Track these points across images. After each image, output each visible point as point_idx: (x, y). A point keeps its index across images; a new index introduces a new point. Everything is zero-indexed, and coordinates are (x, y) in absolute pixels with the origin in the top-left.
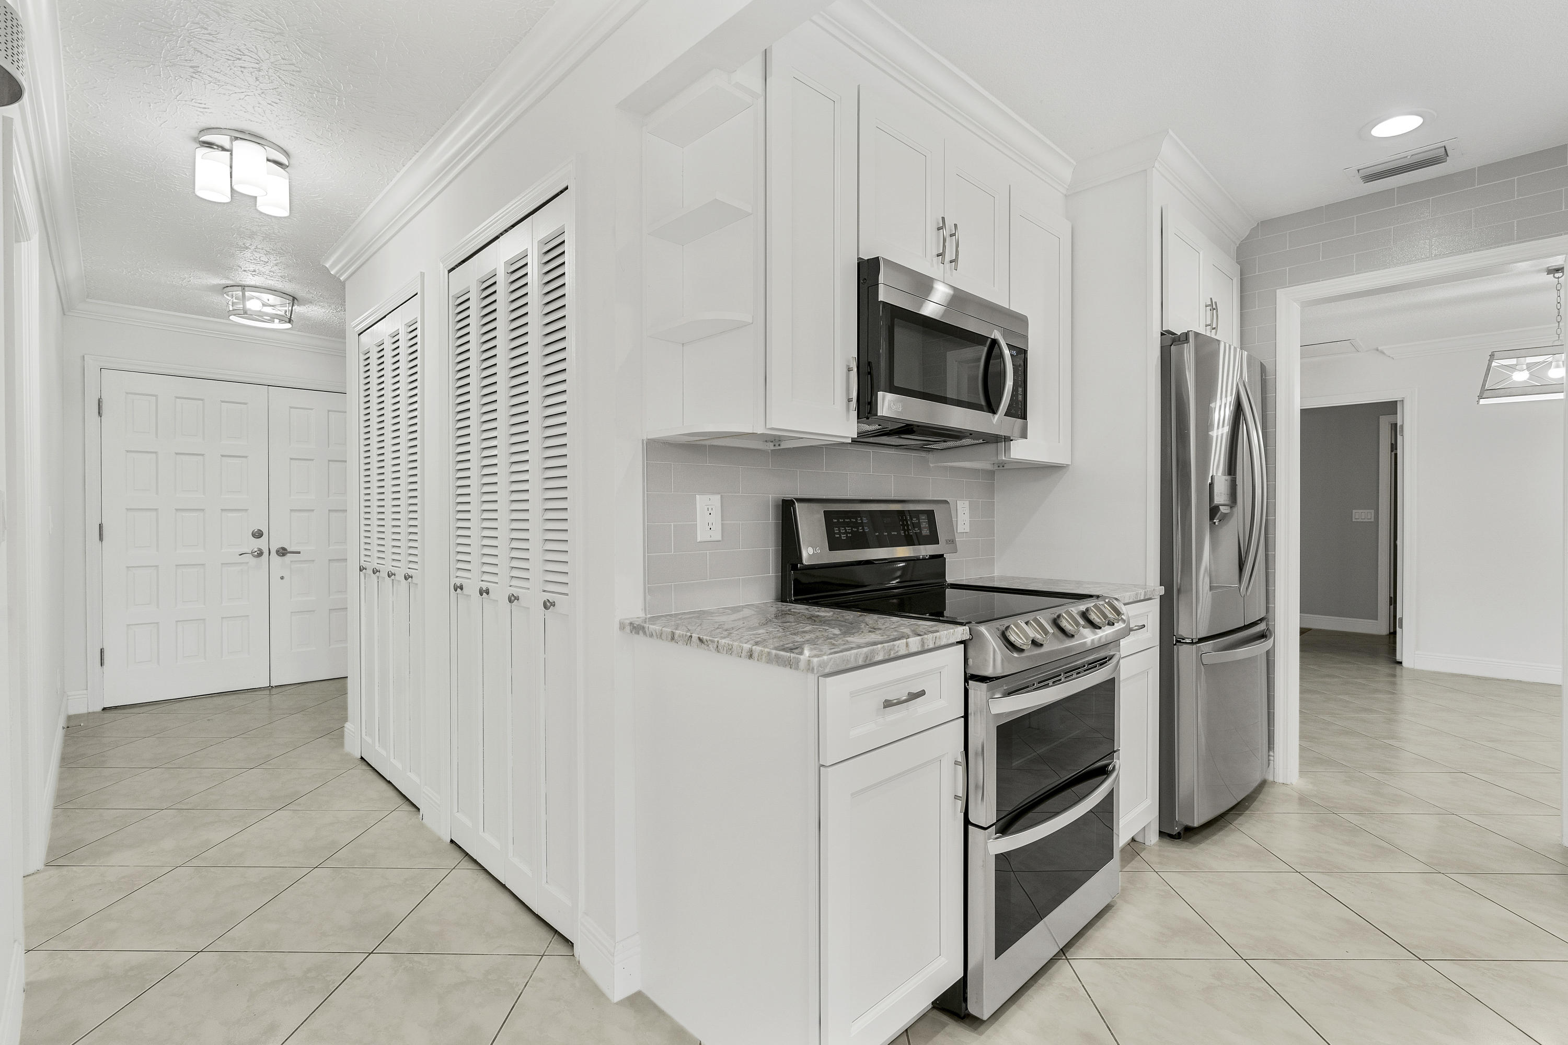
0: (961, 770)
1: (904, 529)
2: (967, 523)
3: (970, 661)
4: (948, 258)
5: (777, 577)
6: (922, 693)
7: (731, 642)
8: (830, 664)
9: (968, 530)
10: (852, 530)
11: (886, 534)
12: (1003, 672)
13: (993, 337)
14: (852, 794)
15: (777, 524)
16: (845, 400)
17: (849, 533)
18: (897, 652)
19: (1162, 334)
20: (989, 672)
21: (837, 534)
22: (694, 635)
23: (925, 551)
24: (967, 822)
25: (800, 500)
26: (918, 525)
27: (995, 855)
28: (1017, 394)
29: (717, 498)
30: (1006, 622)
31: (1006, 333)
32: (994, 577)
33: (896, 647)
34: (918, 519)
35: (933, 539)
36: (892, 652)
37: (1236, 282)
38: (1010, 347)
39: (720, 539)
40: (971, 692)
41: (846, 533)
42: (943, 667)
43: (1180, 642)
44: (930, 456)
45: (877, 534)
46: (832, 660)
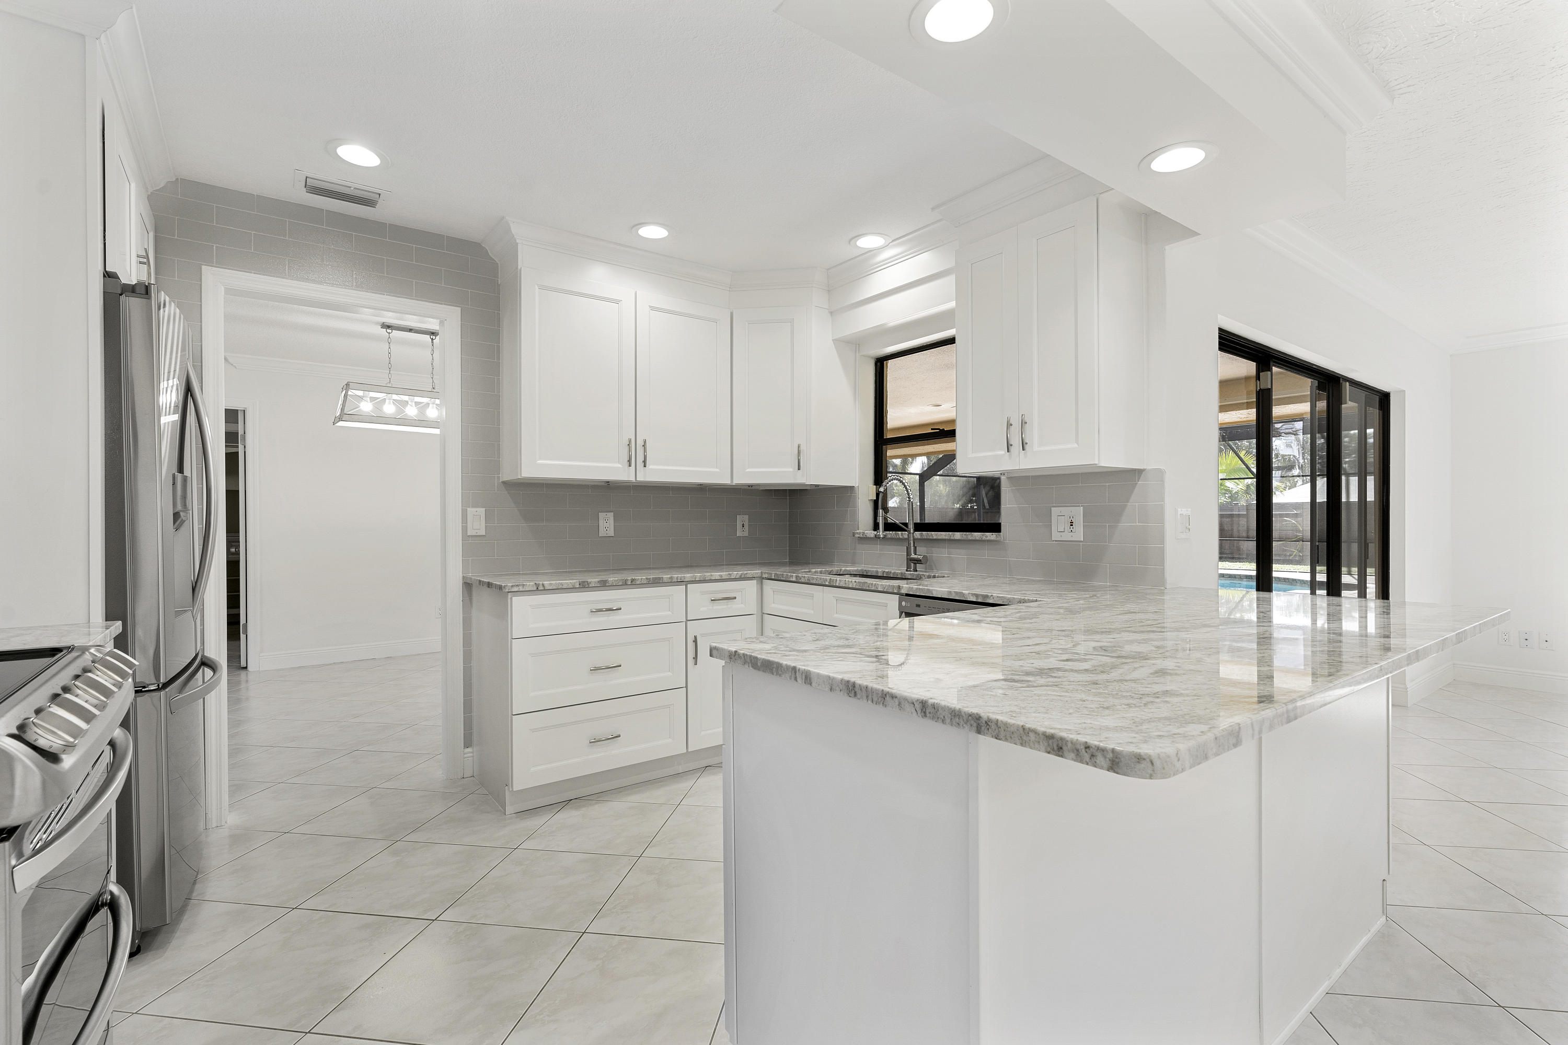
19: (105, 276)
37: (152, 238)
43: (141, 691)
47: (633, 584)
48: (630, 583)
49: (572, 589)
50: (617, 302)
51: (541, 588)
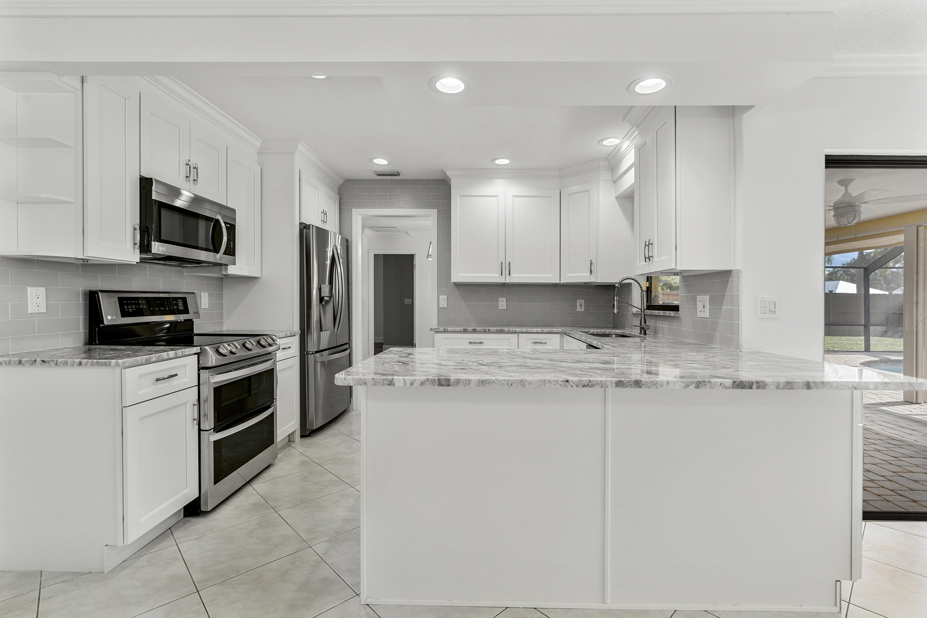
0: (196, 408)
1: (168, 307)
2: (207, 304)
3: (201, 362)
4: (192, 178)
5: (85, 332)
6: (176, 375)
7: (67, 360)
8: (128, 362)
9: (207, 307)
10: (135, 307)
11: (157, 309)
12: (215, 365)
13: (216, 218)
14: (140, 419)
15: (85, 304)
16: (132, 244)
17: (134, 308)
18: (163, 357)
19: (300, 224)
20: (210, 365)
21: (126, 309)
22: (38, 360)
23: (182, 317)
24: (200, 430)
25: (101, 291)
26: (177, 305)
27: (214, 441)
28: (230, 245)
29: (43, 289)
30: (218, 345)
31: (224, 217)
32: (223, 330)
33: (162, 355)
34: (177, 301)
35: (186, 311)
36: (160, 358)
37: (337, 203)
38: (225, 223)
39: (45, 311)
40: (201, 375)
41: (132, 308)
42: (187, 364)
43: (307, 354)
44: (184, 269)
45: (152, 309)
46: (129, 361)
47: (489, 332)
48: (487, 331)
49: (460, 332)
50: (496, 196)
51: (446, 331)
